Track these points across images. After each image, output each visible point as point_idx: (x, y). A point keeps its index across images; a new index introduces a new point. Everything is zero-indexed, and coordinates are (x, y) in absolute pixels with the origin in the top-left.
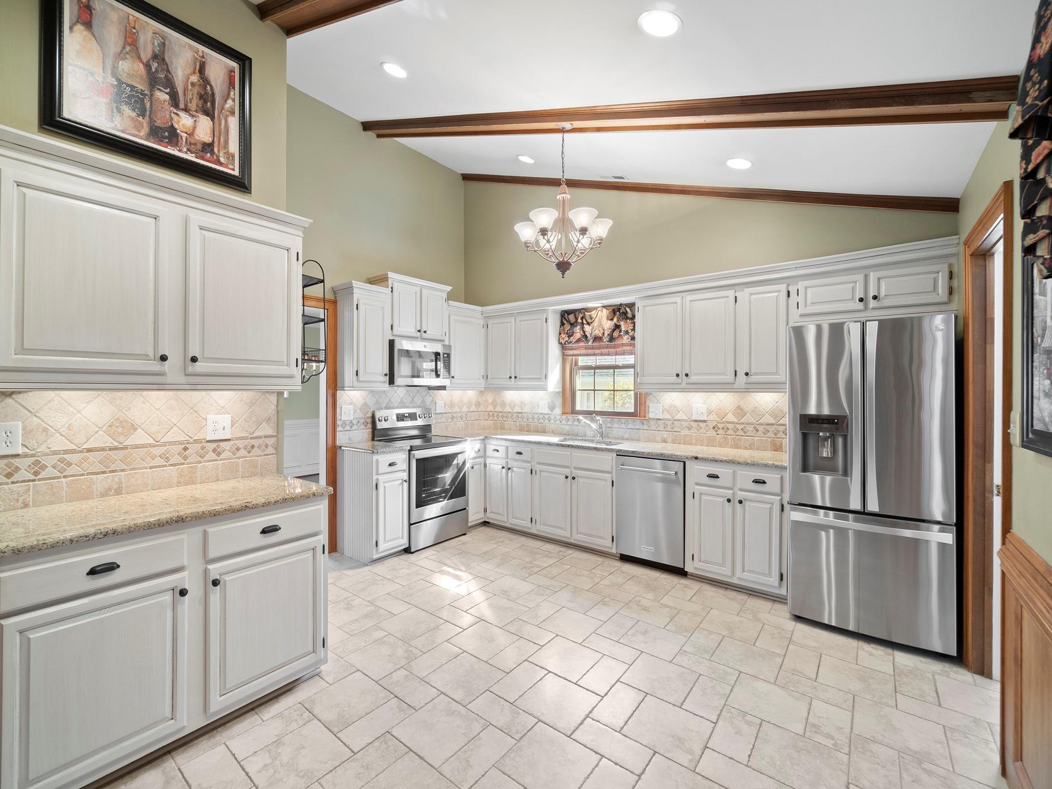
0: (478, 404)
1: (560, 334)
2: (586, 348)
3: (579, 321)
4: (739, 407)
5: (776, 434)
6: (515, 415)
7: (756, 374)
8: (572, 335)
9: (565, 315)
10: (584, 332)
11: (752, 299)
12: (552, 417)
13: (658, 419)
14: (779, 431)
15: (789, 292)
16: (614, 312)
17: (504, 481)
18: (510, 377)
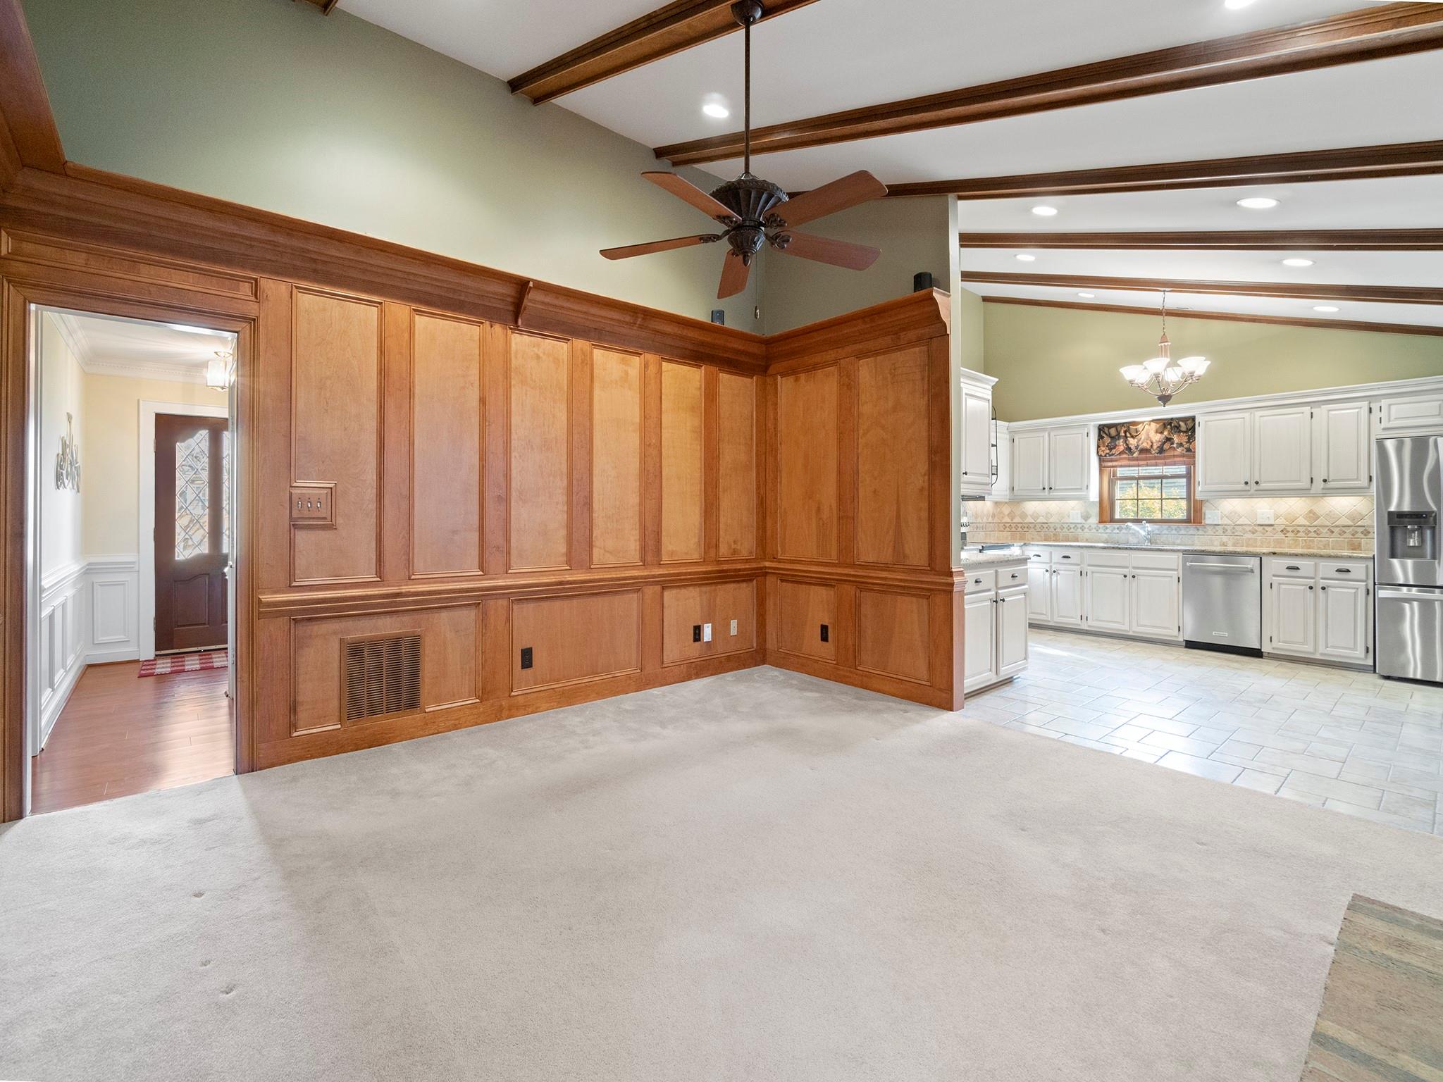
0: (994, 516)
1: (1098, 447)
2: (1129, 459)
3: (1122, 434)
4: (1311, 511)
5: (1353, 535)
6: (1038, 526)
7: (1333, 480)
8: (1115, 448)
9: (1102, 430)
10: (1127, 445)
11: (1330, 416)
12: (1086, 526)
13: (1216, 525)
14: (1357, 532)
15: (1370, 409)
16: (1165, 426)
17: (1048, 585)
18: (1044, 489)
